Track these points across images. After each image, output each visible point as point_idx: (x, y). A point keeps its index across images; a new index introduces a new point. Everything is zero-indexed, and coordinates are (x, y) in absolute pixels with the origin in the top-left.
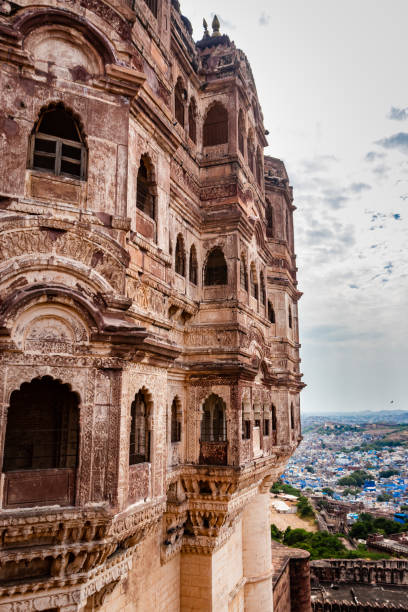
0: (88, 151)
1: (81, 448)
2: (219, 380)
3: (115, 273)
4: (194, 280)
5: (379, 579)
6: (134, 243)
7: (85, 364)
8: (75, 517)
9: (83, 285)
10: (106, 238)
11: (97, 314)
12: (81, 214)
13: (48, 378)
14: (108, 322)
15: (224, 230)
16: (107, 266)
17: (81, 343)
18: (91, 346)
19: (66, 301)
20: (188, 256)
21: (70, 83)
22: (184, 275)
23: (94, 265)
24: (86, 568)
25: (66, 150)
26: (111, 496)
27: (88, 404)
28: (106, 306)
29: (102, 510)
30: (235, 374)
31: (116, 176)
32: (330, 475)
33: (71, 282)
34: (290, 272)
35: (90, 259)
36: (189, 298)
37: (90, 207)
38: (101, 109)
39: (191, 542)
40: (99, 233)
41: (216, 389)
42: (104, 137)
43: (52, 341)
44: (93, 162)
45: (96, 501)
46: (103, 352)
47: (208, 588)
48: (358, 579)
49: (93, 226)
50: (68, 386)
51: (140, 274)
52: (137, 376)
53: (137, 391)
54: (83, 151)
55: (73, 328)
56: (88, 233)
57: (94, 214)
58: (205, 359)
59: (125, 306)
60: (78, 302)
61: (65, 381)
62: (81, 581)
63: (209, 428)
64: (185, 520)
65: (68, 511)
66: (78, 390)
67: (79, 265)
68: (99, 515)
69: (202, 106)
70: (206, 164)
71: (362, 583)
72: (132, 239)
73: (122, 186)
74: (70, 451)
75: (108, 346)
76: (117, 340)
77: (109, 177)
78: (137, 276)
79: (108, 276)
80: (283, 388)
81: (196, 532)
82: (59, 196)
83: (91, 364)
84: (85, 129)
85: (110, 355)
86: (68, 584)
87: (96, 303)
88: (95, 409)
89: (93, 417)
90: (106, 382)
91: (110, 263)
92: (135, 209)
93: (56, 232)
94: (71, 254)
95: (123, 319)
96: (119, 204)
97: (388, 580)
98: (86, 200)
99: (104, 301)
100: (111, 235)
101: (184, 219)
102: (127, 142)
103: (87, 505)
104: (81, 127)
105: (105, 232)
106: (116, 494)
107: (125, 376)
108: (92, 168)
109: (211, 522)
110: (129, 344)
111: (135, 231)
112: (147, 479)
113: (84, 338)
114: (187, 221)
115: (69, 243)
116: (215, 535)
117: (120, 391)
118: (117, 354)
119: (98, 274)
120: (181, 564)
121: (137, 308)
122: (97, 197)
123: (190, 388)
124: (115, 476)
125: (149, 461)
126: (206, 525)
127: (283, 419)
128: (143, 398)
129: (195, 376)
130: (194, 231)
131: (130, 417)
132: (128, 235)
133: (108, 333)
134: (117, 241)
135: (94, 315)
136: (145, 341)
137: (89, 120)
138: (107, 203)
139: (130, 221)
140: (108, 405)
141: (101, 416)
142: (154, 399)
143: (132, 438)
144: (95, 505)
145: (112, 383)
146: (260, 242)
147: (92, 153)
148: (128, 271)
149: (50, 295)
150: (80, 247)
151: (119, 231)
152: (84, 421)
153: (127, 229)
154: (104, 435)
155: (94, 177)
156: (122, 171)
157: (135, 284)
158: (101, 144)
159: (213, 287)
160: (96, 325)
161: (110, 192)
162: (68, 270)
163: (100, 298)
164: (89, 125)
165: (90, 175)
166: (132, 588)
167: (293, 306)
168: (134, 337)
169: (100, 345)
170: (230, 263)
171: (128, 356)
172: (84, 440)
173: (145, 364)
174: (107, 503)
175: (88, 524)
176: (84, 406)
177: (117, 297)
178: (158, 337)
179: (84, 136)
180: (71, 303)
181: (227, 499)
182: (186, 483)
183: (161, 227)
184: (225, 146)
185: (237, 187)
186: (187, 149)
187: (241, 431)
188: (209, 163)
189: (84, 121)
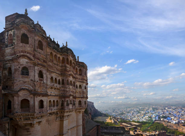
1: (30, 106)
6: (38, 82)
13: (25, 99)
14: (32, 92)
15: (64, 77)
21: (26, 64)
25: (26, 72)
27: (30, 101)
30: (65, 97)
34: (86, 80)
35: (30, 85)
40: (31, 82)
43: (25, 95)
53: (40, 100)
56: (29, 82)
57: (30, 80)
59: (35, 90)
61: (28, 99)
62: (34, 120)
73: (34, 76)
82: (25, 78)
85: (33, 96)
91: (33, 85)
92: (38, 78)
93: (25, 82)
94: (27, 85)
96: (34, 78)
106: (35, 111)
108: (30, 74)
109: (63, 117)
112: (43, 110)
113: (29, 94)
116: (64, 119)
119: (31, 87)
120: (60, 122)
121: (39, 90)
122: (30, 78)
123: (60, 99)
125: (44, 108)
130: (59, 77)
131: (38, 103)
138: (32, 78)
142: (44, 101)
147: (29, 72)
149: (24, 89)
153: (35, 81)
157: (39, 87)
159: (62, 85)
162: (27, 87)
173: (41, 97)
175: (32, 114)
177: (33, 89)
181: (64, 114)
182: (59, 112)
183: (44, 79)
184: (64, 64)
185: (66, 70)
186: (57, 65)
187: (66, 105)
188: (62, 67)
189: (28, 68)
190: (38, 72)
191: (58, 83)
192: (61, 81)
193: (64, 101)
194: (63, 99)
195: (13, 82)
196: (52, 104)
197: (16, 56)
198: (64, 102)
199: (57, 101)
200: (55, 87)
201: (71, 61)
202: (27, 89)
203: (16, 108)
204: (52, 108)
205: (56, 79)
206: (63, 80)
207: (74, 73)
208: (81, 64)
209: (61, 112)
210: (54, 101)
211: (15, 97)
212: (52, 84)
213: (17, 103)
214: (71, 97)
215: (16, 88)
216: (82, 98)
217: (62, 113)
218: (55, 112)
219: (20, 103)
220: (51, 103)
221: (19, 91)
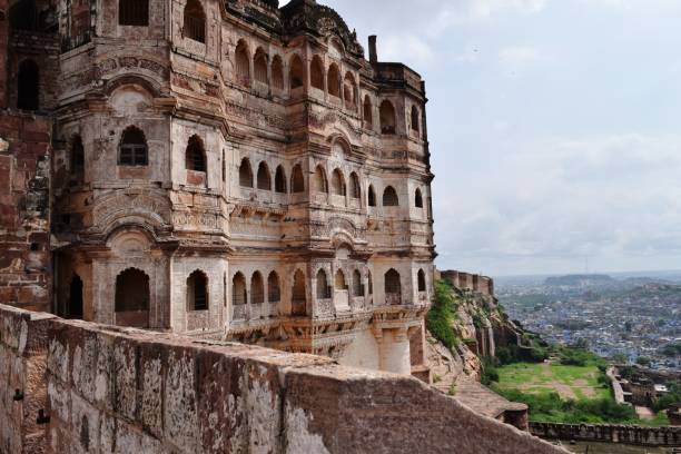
4: (285, 189)
6: (184, 191)
7: (150, 261)
9: (148, 221)
10: (159, 195)
13: (132, 268)
14: (159, 239)
15: (301, 153)
17: (147, 251)
18: (152, 252)
20: (273, 175)
21: (137, 113)
22: (269, 189)
23: (153, 210)
25: (138, 151)
27: (153, 280)
30: (308, 255)
31: (164, 160)
32: (650, 342)
33: (141, 220)
35: (151, 208)
36: (275, 204)
37: (150, 179)
38: (154, 124)
40: (155, 193)
41: (298, 266)
42: (156, 139)
43: (133, 250)
44: (151, 154)
46: (159, 254)
50: (143, 272)
51: (191, 207)
52: (190, 264)
53: (192, 272)
54: (146, 149)
55: (142, 244)
56: (149, 194)
57: (152, 183)
59: (171, 229)
60: (141, 231)
61: (141, 269)
66: (148, 274)
67: (145, 212)
72: (181, 190)
73: (168, 165)
75: (160, 251)
77: (160, 161)
78: (187, 209)
79: (161, 214)
80: (405, 259)
82: (134, 176)
83: (153, 261)
84: (146, 138)
85: (162, 255)
87: (155, 229)
88: (157, 282)
89: (156, 287)
90: (162, 269)
91: (162, 208)
92: (185, 171)
93: (131, 196)
94: (141, 206)
95: (169, 236)
96: (166, 175)
98: (148, 176)
102: (169, 139)
105: (157, 191)
108: (151, 158)
111: (185, 184)
112: (204, 319)
113: (148, 248)
114: (270, 151)
115: (140, 200)
117: (170, 273)
118: (166, 255)
119: (156, 215)
122: (154, 173)
123: (284, 265)
124: (169, 314)
125: (206, 309)
127: (406, 284)
129: (286, 257)
130: (280, 155)
132: (177, 188)
135: (150, 236)
137: (148, 132)
138: (159, 175)
141: (160, 286)
142: (209, 276)
145: (165, 269)
146: (348, 149)
147: (150, 148)
149: (128, 226)
150: (146, 202)
152: (151, 288)
153: (171, 188)
154: (162, 295)
155: (152, 163)
157: (186, 215)
158: (155, 143)
159: (296, 194)
160: (151, 242)
162: (140, 215)
165: (150, 162)
167: (423, 190)
169: (156, 251)
170: (305, 176)
171: (176, 255)
172: (152, 297)
173: (196, 257)
177: (165, 226)
178: (205, 242)
179: (146, 141)
181: (310, 339)
183: (210, 175)
184: (301, 88)
185: (308, 119)
186: (270, 98)
187: (314, 293)
188: (290, 102)
189: (145, 133)
190: (185, 146)
191: (273, 186)
192: (288, 173)
193: (305, 272)
194: (302, 266)
195: (89, 199)
196: (248, 288)
197: (101, 83)
198: (306, 280)
199: (273, 276)
200: (261, 207)
201: (333, 68)
202: (139, 227)
203: (100, 308)
204: (249, 307)
205: (263, 166)
206: (297, 169)
207: (350, 127)
208: (387, 75)
209: (296, 329)
210: (257, 276)
211: (96, 264)
212: (248, 191)
213: (102, 286)
214: (342, 255)
215: (100, 220)
216: (401, 254)
217: (300, 334)
218: (266, 331)
219: (113, 290)
220: (244, 284)
221: (109, 235)
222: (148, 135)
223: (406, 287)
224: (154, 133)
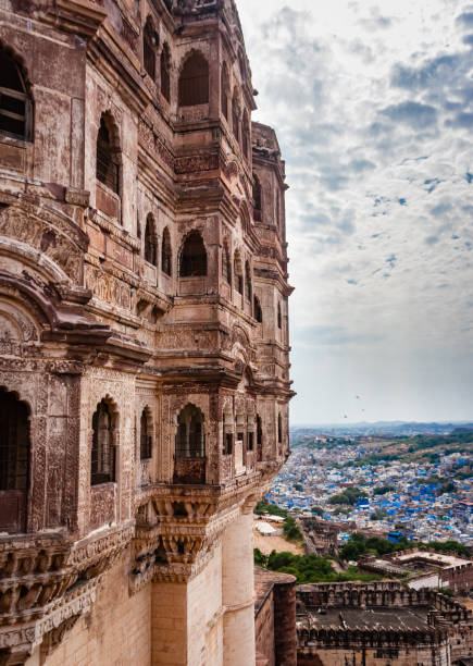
0: (33, 104)
1: (32, 467)
2: (197, 388)
3: (71, 259)
4: (167, 270)
5: (370, 602)
6: (94, 222)
7: (35, 368)
8: (27, 545)
9: (31, 272)
10: (59, 215)
11: (50, 308)
12: (27, 184)
14: (63, 318)
15: (203, 211)
16: (61, 249)
17: (30, 343)
18: (42, 347)
19: (10, 292)
20: (160, 241)
21: (9, 14)
22: (155, 263)
23: (44, 248)
24: (41, 602)
26: (69, 521)
27: (39, 415)
28: (60, 299)
29: (59, 537)
30: (215, 381)
31: (71, 137)
32: (320, 493)
33: (16, 269)
35: (39, 242)
36: (161, 291)
37: (38, 175)
38: (50, 50)
39: (164, 570)
40: (50, 209)
41: (192, 398)
42: (54, 88)
44: (41, 118)
45: (51, 527)
46: (57, 354)
47: (183, 619)
48: (347, 602)
49: (41, 199)
50: (15, 395)
51: (102, 260)
52: (98, 383)
53: (99, 400)
54: (28, 104)
55: (19, 325)
56: (36, 208)
57: (43, 185)
58: (180, 363)
59: (84, 299)
60: (25, 293)
61: (11, 388)
62: (36, 617)
63: (185, 443)
64: (156, 546)
65: (18, 540)
66: (28, 399)
67: (25, 248)
68: (56, 543)
69: (177, 55)
70: (182, 129)
71: (351, 606)
72: (91, 217)
73: (78, 151)
74: (19, 471)
75: (63, 346)
76: (74, 340)
77: (62, 139)
78: (98, 263)
79: (62, 262)
80: (270, 397)
81: (169, 559)
83: (42, 369)
84: (30, 76)
85: (66, 357)
86: (20, 621)
87: (48, 295)
88: (49, 421)
89: (47, 430)
90: (62, 390)
91: (65, 246)
92: (95, 180)
94: (15, 234)
95: (81, 314)
96: (75, 173)
97: (379, 602)
98: (33, 167)
99: (58, 292)
100: (66, 212)
101: (155, 196)
102: (84, 94)
103: (42, 532)
104: (25, 73)
105: (58, 208)
106: (75, 518)
107: (84, 383)
108: (39, 127)
109: (187, 548)
110: (90, 345)
111: (95, 208)
112: (112, 501)
113: (34, 338)
114: (158, 199)
115: (12, 219)
116: (191, 561)
117: (78, 400)
118: (75, 356)
119: (50, 260)
120: (153, 594)
121: (99, 302)
122: (46, 163)
123: (163, 397)
124: (74, 497)
125: (114, 480)
126: (181, 550)
127: (269, 432)
128: (106, 409)
129: (168, 383)
130: (167, 210)
131: (90, 430)
132: (86, 212)
133: (63, 331)
134: (73, 219)
135: (46, 310)
136: (109, 341)
137: (35, 65)
138: (59, 171)
139: (88, 195)
140: (65, 416)
141: (56, 429)
142: (120, 410)
143: (94, 455)
144: (50, 531)
145: (69, 390)
146: (246, 226)
147: (39, 107)
148: (86, 257)
150: (26, 226)
151: (75, 208)
152: (35, 436)
153: (85, 205)
154: (60, 451)
155: (42, 138)
156: (77, 132)
157: (96, 273)
158: (50, 96)
159: (190, 279)
160: (48, 322)
161: (63, 158)
162: (12, 254)
163: (52, 289)
164: (35, 71)
165: (37, 135)
166: (95, 622)
167: (282, 302)
168: (95, 336)
169: (54, 346)
170: (210, 251)
171: (88, 359)
172: (36, 458)
173: (108, 368)
174: (65, 529)
175: (43, 553)
176: (35, 417)
177: (73, 289)
178: (125, 337)
179: (29, 85)
180: (17, 294)
181: (205, 522)
182: (158, 505)
183: (126, 203)
189: (28, 65)
190: (98, 128)
193: (205, 409)
198: (208, 424)
205: (150, 221)
209: (177, 506)
222: (35, 73)
223: (268, 437)
224: (47, 72)
